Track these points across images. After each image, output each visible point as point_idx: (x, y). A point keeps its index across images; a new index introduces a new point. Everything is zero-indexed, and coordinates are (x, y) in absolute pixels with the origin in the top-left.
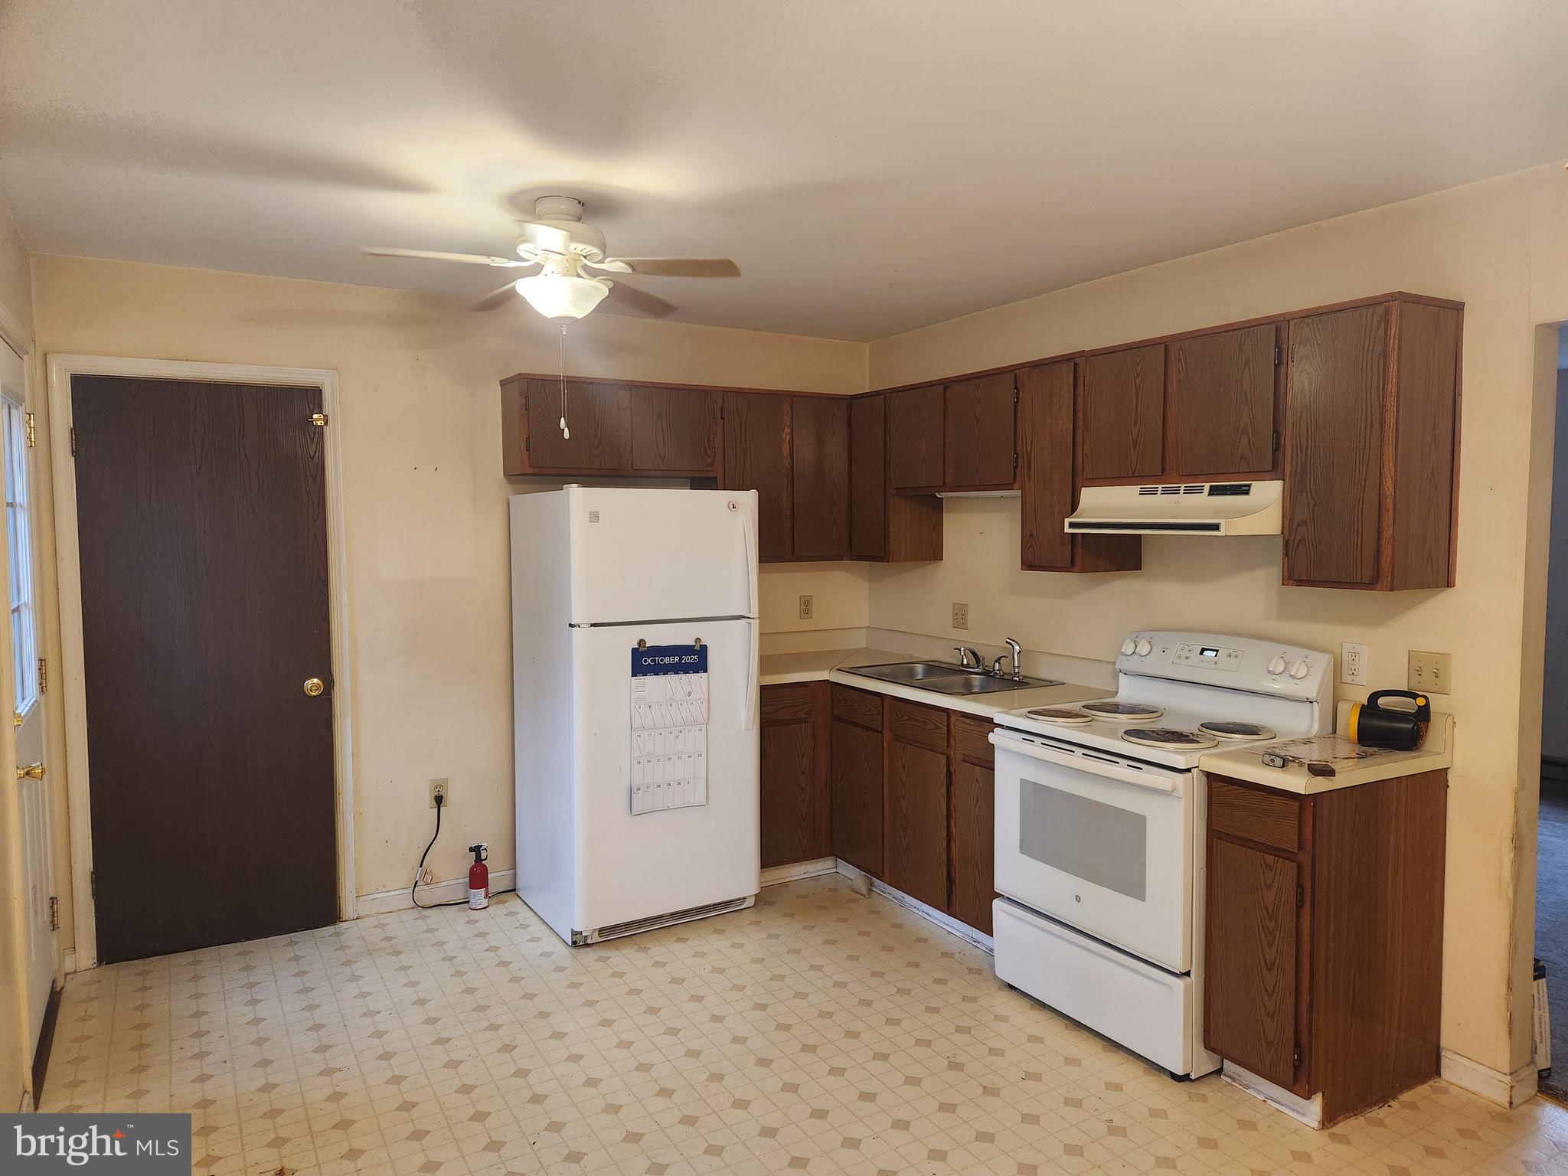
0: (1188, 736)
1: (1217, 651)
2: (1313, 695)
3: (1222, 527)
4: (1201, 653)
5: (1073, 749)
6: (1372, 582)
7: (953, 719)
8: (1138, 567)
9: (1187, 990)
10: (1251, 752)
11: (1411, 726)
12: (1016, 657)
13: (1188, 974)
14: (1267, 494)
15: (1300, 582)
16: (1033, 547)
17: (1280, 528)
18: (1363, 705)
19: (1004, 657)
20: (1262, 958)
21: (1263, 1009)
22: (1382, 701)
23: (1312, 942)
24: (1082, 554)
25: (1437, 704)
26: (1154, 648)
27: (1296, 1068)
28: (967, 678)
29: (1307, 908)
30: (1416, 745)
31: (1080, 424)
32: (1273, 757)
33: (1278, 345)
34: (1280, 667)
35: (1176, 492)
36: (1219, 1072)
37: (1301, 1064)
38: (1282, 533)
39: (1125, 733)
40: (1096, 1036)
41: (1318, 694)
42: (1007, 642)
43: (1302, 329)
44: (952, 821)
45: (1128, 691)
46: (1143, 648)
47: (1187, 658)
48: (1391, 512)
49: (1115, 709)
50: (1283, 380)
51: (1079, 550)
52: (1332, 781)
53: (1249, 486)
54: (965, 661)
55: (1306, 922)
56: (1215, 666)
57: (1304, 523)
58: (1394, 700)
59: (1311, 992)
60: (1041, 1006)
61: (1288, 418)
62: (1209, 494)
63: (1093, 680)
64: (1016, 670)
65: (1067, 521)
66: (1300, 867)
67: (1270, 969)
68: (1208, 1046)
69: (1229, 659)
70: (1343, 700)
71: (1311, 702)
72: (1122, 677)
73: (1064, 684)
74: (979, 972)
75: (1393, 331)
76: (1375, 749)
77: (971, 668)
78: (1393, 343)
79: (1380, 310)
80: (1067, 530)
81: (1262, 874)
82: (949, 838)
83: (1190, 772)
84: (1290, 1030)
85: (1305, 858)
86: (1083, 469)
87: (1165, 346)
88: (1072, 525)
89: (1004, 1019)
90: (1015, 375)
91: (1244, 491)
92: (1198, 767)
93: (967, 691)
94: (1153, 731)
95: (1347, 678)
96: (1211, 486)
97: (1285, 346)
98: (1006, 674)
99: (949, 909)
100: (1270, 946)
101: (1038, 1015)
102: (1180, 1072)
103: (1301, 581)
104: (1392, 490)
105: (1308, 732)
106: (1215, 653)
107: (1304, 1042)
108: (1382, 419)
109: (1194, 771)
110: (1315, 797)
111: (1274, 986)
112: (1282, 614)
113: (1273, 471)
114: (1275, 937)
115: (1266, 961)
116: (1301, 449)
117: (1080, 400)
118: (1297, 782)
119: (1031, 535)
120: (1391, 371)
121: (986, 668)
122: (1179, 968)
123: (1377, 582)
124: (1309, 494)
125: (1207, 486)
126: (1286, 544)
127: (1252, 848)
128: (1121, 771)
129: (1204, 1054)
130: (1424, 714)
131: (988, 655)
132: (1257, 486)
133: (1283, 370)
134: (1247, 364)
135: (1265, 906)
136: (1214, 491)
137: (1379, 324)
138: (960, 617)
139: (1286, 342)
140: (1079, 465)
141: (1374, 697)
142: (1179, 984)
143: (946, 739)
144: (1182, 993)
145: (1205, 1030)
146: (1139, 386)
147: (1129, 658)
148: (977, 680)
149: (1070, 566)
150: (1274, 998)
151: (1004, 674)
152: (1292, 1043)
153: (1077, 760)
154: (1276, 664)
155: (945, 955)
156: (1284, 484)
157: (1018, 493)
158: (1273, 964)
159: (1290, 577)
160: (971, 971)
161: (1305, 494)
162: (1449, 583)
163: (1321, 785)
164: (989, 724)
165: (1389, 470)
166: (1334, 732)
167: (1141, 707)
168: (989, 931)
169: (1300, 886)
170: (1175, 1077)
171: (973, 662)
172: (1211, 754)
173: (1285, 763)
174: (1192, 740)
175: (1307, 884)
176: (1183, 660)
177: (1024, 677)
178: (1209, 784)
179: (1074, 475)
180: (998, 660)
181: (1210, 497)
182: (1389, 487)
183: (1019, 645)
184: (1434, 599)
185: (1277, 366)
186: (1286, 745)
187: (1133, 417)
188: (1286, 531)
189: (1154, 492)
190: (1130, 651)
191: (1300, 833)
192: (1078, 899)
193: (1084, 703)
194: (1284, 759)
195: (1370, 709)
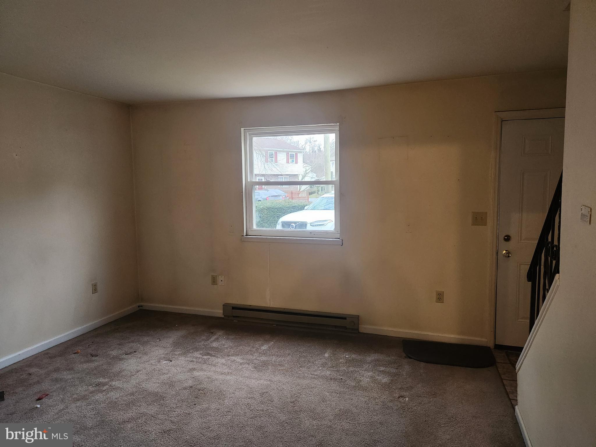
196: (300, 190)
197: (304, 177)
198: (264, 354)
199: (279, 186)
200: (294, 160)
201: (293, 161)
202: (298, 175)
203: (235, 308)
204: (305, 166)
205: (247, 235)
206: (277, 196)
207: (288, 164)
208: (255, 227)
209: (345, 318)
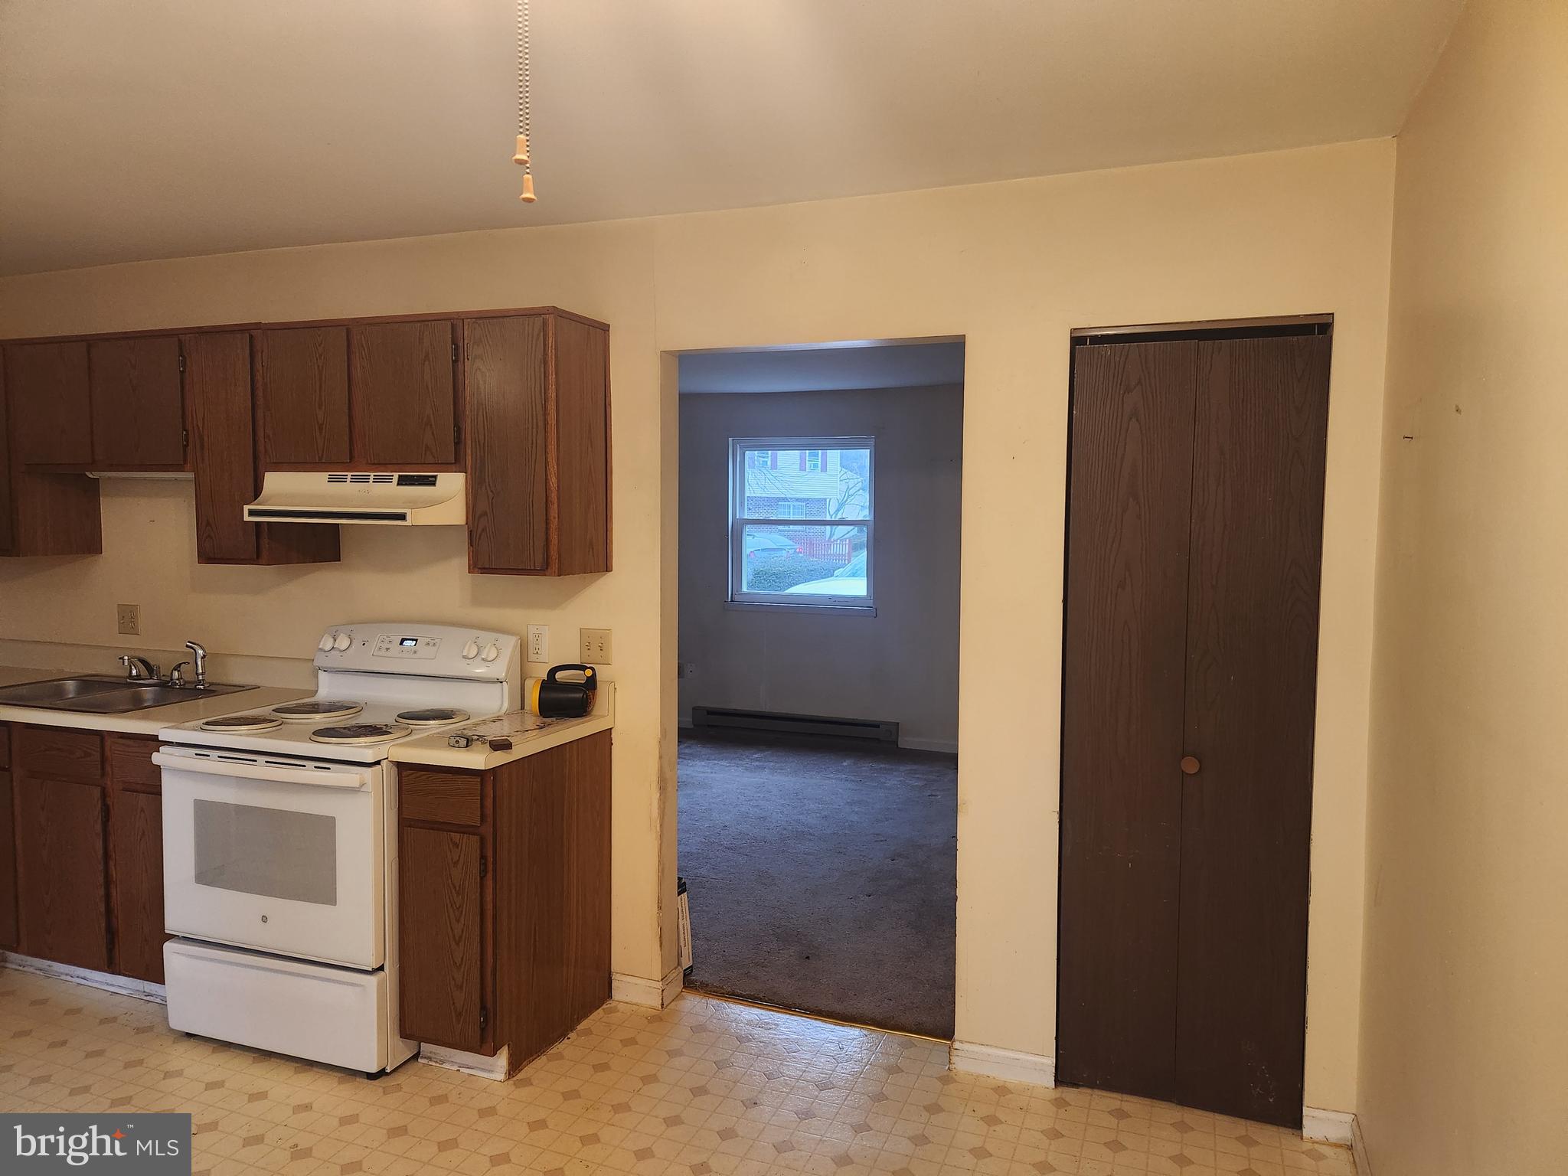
0: (381, 728)
1: (416, 640)
2: (502, 676)
3: (408, 517)
4: (401, 644)
5: (255, 759)
6: (543, 570)
7: (108, 742)
8: (337, 557)
9: (381, 986)
10: (441, 736)
11: (581, 695)
12: (199, 663)
13: (381, 968)
14: (452, 484)
15: (485, 570)
16: (211, 538)
17: (465, 518)
18: (544, 680)
19: (184, 663)
20: (451, 934)
21: (453, 983)
22: (559, 675)
23: (495, 906)
24: (268, 544)
25: (602, 673)
26: (354, 642)
27: (483, 1030)
28: (137, 692)
29: (490, 875)
30: (585, 711)
31: (260, 401)
32: (458, 738)
33: (454, 342)
34: (473, 652)
35: (365, 480)
36: (416, 1057)
37: (486, 1025)
38: (467, 524)
39: (313, 733)
40: (287, 1060)
41: (506, 676)
42: (187, 646)
43: (475, 329)
44: (112, 863)
45: (328, 688)
46: (343, 642)
47: (387, 649)
48: (556, 505)
49: (315, 709)
50: (461, 377)
51: (265, 542)
52: (511, 754)
53: (435, 477)
54: (134, 672)
55: (489, 891)
56: (414, 656)
57: (485, 514)
58: (568, 674)
59: (495, 954)
60: (226, 1046)
61: (467, 413)
62: (398, 484)
63: (290, 679)
64: (201, 677)
65: (246, 508)
66: (482, 840)
67: (458, 944)
68: (405, 1033)
69: (427, 647)
70: (531, 677)
71: (501, 682)
72: (322, 675)
73: (259, 687)
74: (151, 1029)
75: (551, 341)
76: (554, 719)
77: (143, 679)
78: (551, 353)
79: (539, 321)
80: (247, 518)
81: (449, 853)
82: (108, 882)
83: (380, 764)
84: (476, 998)
85: (487, 830)
86: (266, 451)
87: (348, 329)
88: (252, 513)
89: (179, 1073)
90: (179, 340)
91: (430, 482)
92: (387, 758)
93: (136, 706)
94: (345, 728)
95: (532, 657)
96: (399, 476)
97: (461, 344)
98: (189, 682)
99: (112, 967)
100: (458, 921)
101: (222, 1058)
102: (374, 1069)
103: (484, 568)
104: (556, 485)
105: (499, 711)
106: (415, 642)
107: (489, 1005)
108: (546, 423)
109: (384, 763)
110: (494, 771)
111: (462, 959)
112: (477, 601)
113: (455, 464)
114: (462, 911)
115: (454, 936)
116: (480, 445)
117: (259, 377)
118: (477, 759)
119: (208, 524)
120: (550, 378)
121: (163, 678)
122: (371, 963)
123: (547, 568)
124: (488, 488)
125: (396, 475)
126: (471, 533)
127: (438, 830)
128: (309, 774)
129: (400, 1043)
130: (591, 683)
131: (163, 661)
132: (442, 477)
133: (460, 364)
134: (427, 356)
135: (453, 884)
136: (403, 481)
137: (538, 335)
138: (128, 619)
139: (462, 340)
140: (261, 448)
141: (553, 671)
142: (372, 981)
143: (99, 766)
144: (375, 989)
145: (400, 1020)
146: (322, 367)
147: (327, 654)
148: (148, 693)
149: (256, 559)
150: (462, 970)
151: (186, 682)
152: (478, 1007)
153: (261, 770)
154: (469, 650)
155: (105, 1021)
156: (466, 476)
157: (191, 475)
158: (461, 937)
159: (475, 567)
160: (139, 1031)
161: (484, 488)
162: (608, 568)
163: (500, 758)
164: (153, 742)
165: (553, 469)
166: (523, 708)
167: (340, 704)
168: (161, 980)
169: (483, 857)
170: (371, 1076)
171: (144, 672)
172: (400, 744)
173: (469, 742)
174: (386, 732)
175: (490, 854)
176: (383, 652)
177: (211, 684)
178: (400, 774)
179: (255, 458)
180: (177, 668)
181: (399, 487)
182: (553, 481)
183: (202, 648)
184: (598, 582)
185: (455, 362)
186: (476, 725)
187: (317, 399)
188: (470, 523)
189: (342, 480)
190: (328, 647)
191: (482, 806)
192: (264, 919)
193: (274, 707)
194: (468, 740)
195: (549, 684)
196: (830, 538)
197: (841, 505)
198: (757, 760)
199: (781, 527)
200: (819, 463)
201: (816, 466)
202: (828, 500)
203: (711, 712)
204: (845, 477)
205: (732, 601)
206: (773, 550)
207: (804, 473)
208: (745, 589)
209: (877, 726)
